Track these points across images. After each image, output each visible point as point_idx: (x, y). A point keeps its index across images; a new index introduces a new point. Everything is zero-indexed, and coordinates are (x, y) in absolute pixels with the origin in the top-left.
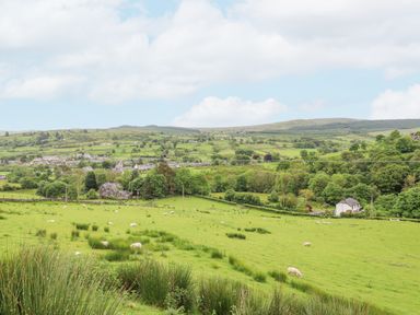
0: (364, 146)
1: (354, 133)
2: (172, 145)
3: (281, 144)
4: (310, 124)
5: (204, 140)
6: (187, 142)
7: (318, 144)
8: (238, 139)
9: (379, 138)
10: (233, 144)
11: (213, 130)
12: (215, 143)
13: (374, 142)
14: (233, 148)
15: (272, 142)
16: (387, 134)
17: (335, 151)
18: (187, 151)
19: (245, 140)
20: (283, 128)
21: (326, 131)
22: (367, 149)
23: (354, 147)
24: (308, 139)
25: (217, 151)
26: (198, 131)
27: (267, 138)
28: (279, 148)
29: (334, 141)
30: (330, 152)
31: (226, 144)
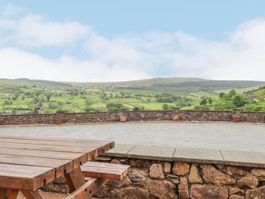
0: (210, 101)
1: (203, 90)
2: (46, 98)
3: (145, 99)
4: (169, 82)
5: (76, 94)
6: (60, 95)
7: (175, 99)
8: (108, 94)
9: (221, 95)
10: (104, 98)
11: (84, 84)
12: (87, 96)
13: (218, 98)
14: (103, 102)
15: (138, 97)
16: (227, 92)
17: (189, 105)
18: (60, 103)
19: (114, 94)
20: (147, 85)
21: (182, 88)
22: (213, 103)
23: (204, 102)
24: (168, 95)
25: (90, 104)
26: (70, 86)
27: (133, 93)
28: (144, 102)
29: (188, 97)
30: (185, 106)
31: (97, 98)
